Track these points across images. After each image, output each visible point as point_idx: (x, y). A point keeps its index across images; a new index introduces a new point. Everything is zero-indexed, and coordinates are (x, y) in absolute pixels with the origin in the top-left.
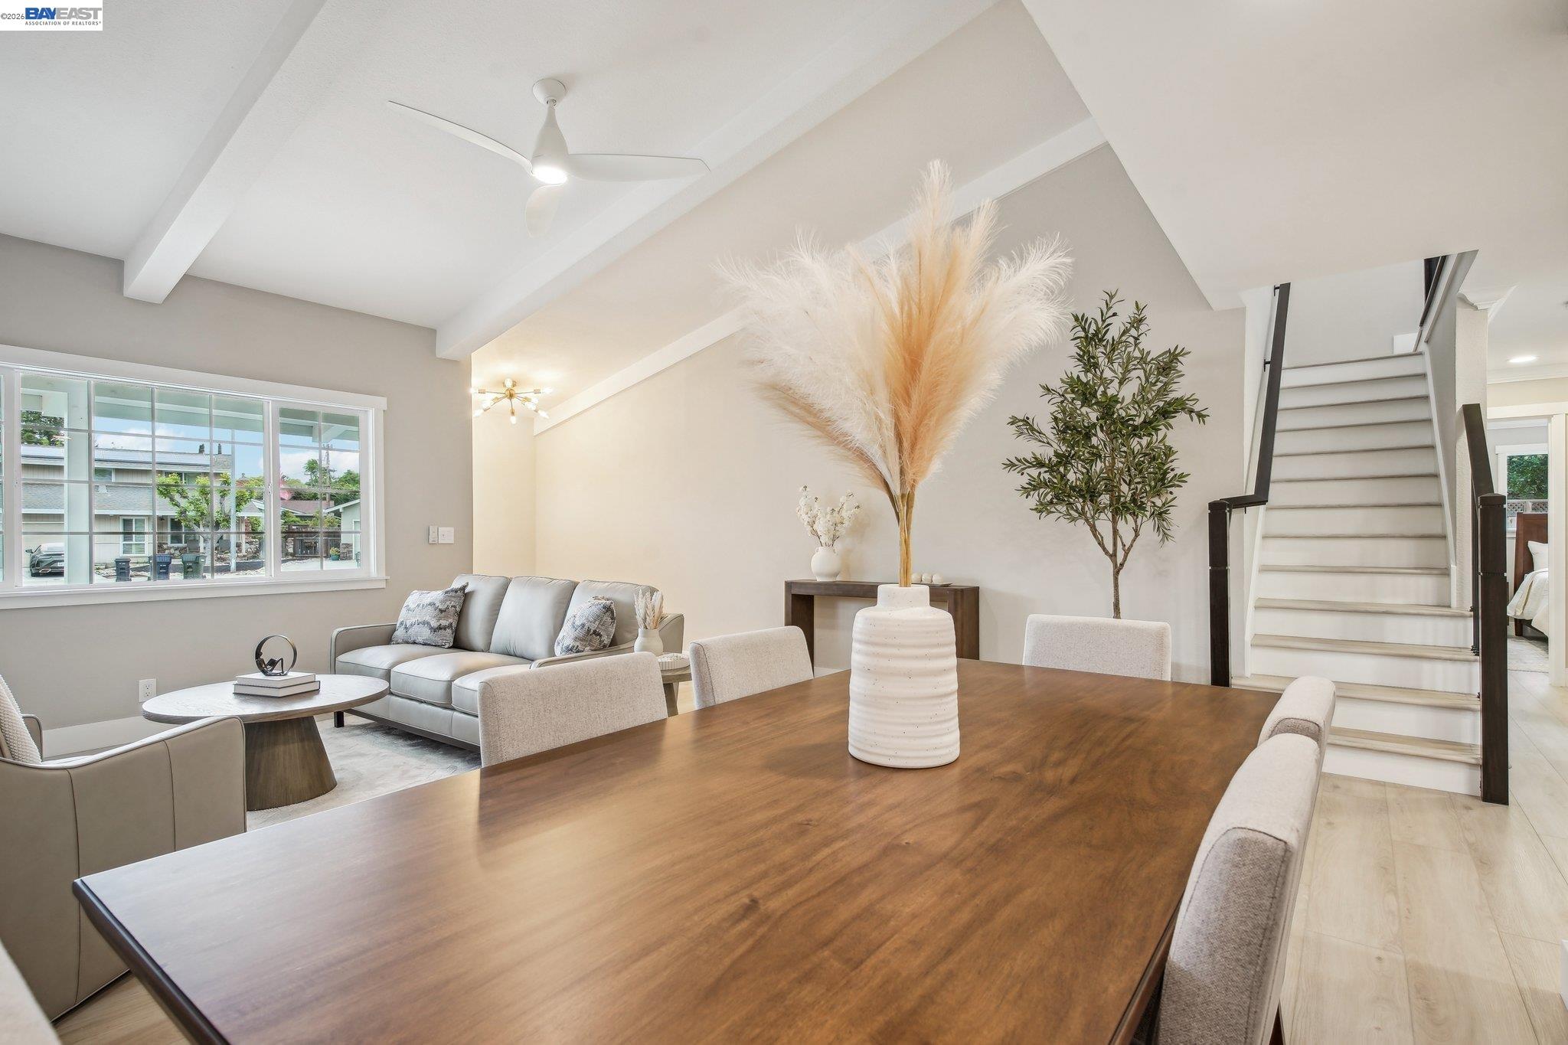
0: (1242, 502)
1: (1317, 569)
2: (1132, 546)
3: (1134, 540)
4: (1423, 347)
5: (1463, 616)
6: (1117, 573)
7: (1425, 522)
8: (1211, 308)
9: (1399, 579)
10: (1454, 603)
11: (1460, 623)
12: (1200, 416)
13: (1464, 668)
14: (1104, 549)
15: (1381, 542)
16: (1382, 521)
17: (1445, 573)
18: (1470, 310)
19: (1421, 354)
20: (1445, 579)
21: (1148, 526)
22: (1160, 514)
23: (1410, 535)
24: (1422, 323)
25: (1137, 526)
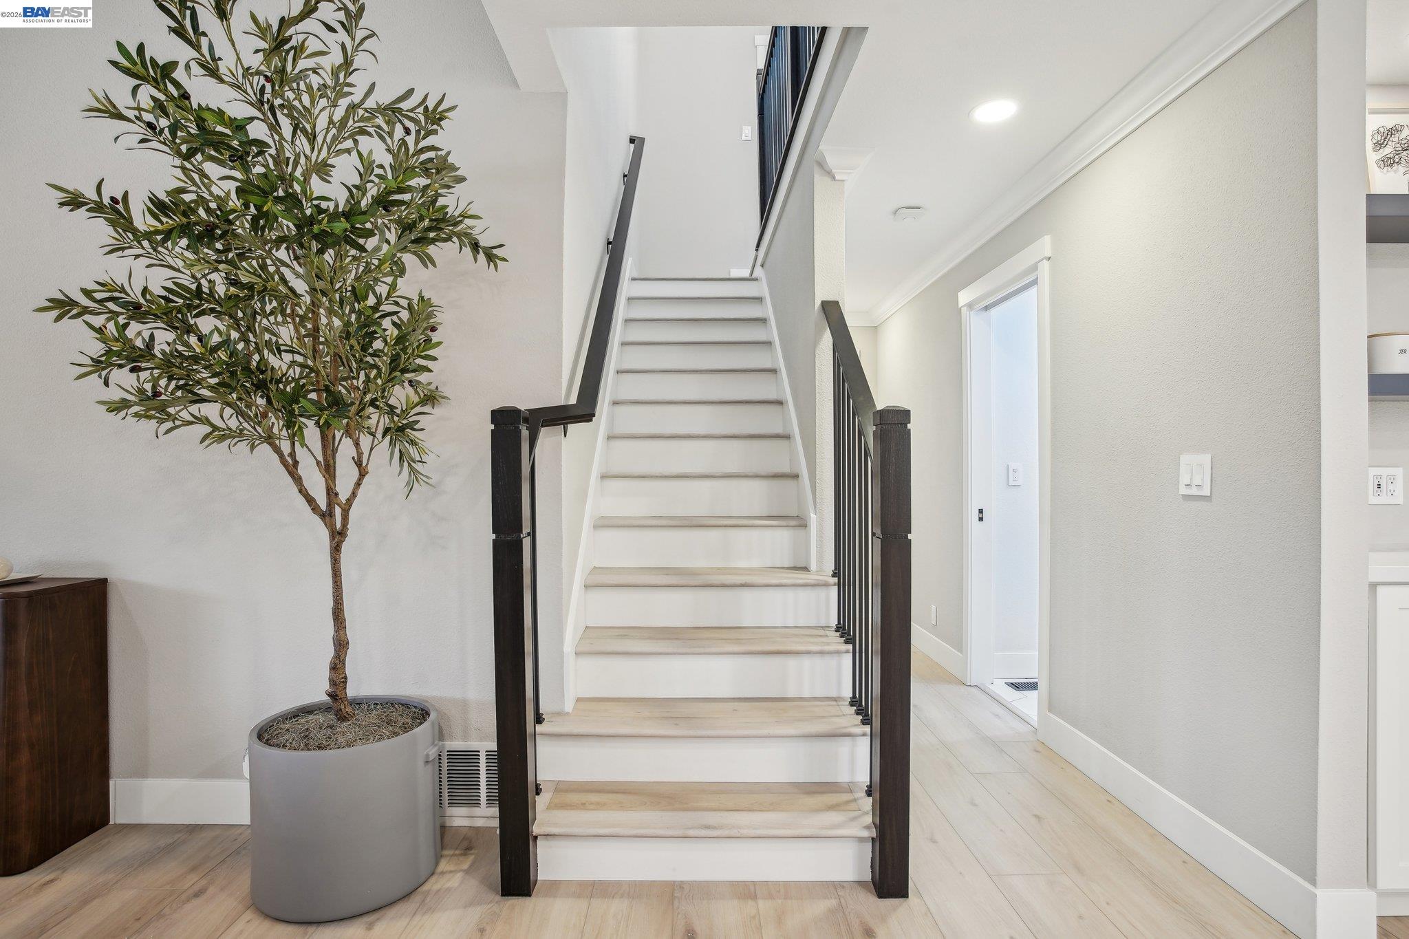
0: (560, 417)
1: (664, 522)
2: (354, 494)
3: (358, 484)
4: (759, 272)
5: (826, 585)
6: (336, 550)
7: (773, 457)
8: (518, 86)
9: (754, 534)
10: (813, 567)
11: (822, 593)
12: (491, 257)
13: (832, 661)
14: (310, 500)
15: (734, 483)
16: (733, 456)
17: (801, 523)
18: (827, 179)
19: (756, 279)
20: (801, 532)
21: (381, 456)
22: (400, 431)
23: (763, 473)
24: (758, 246)
25: (360, 454)
